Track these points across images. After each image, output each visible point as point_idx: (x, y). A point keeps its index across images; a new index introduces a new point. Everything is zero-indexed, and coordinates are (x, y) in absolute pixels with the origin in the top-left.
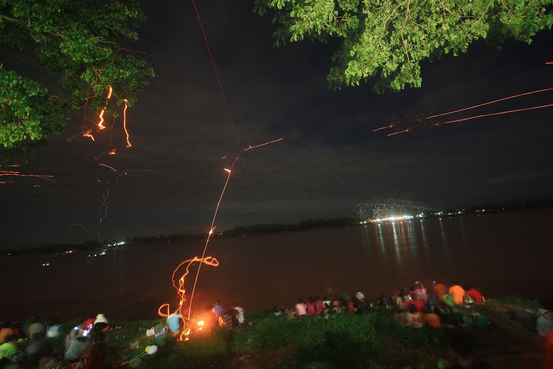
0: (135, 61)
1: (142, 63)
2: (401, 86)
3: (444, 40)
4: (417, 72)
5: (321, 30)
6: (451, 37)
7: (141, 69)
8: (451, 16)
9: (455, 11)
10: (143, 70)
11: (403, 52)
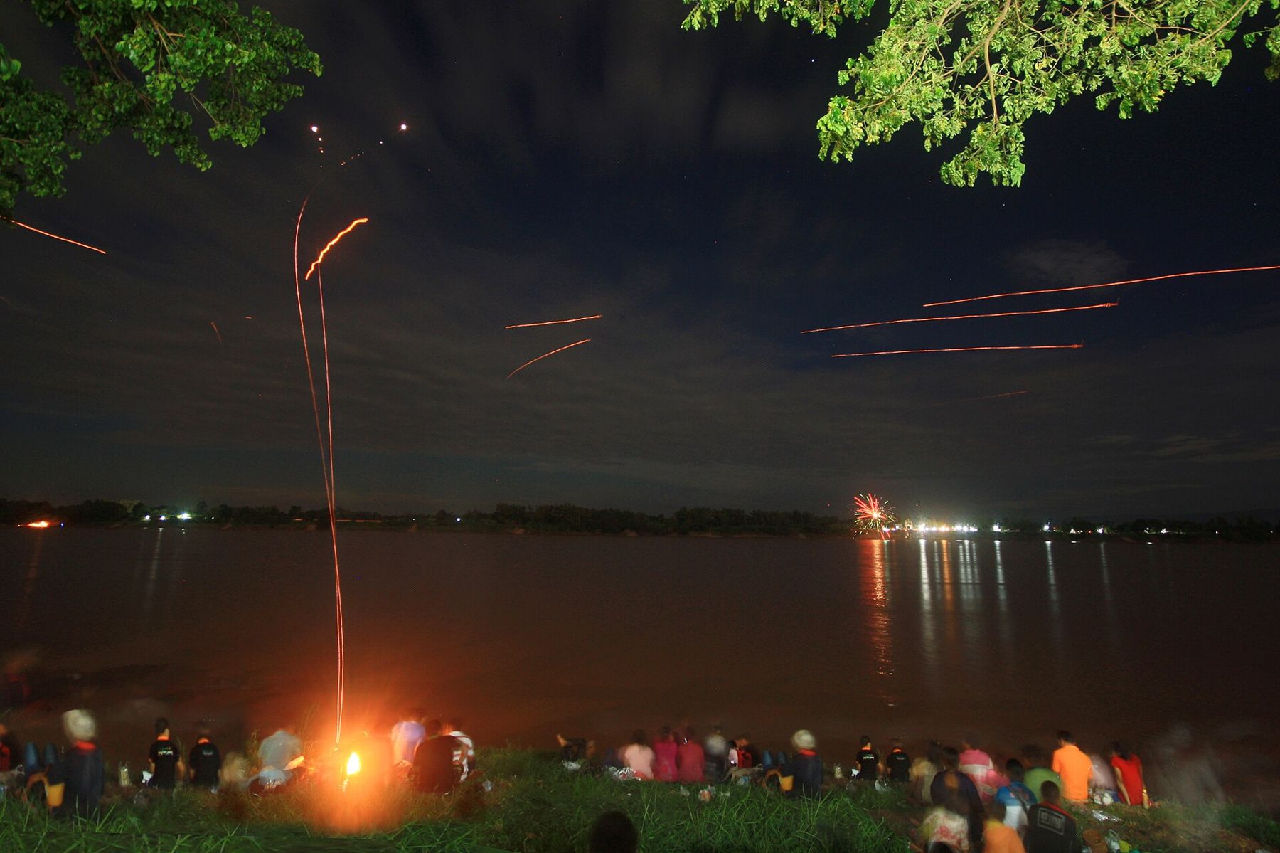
0: (273, 27)
1: (292, 36)
2: (966, 177)
3: (1101, 77)
4: (1016, 147)
5: (767, 9)
6: (1121, 74)
7: (285, 50)
8: (1131, 22)
9: (1146, 13)
10: (291, 54)
11: (983, 95)
